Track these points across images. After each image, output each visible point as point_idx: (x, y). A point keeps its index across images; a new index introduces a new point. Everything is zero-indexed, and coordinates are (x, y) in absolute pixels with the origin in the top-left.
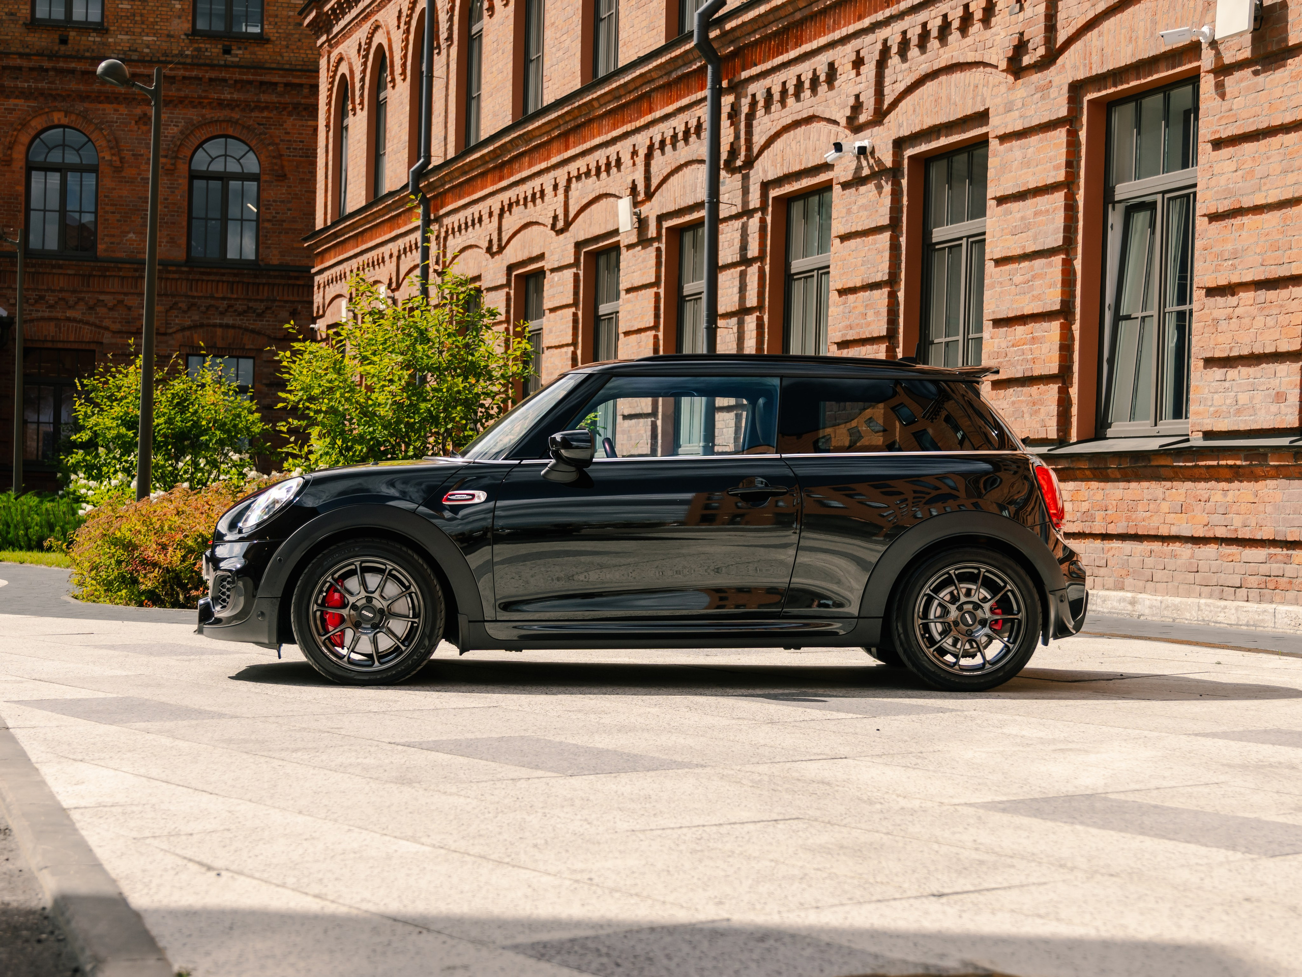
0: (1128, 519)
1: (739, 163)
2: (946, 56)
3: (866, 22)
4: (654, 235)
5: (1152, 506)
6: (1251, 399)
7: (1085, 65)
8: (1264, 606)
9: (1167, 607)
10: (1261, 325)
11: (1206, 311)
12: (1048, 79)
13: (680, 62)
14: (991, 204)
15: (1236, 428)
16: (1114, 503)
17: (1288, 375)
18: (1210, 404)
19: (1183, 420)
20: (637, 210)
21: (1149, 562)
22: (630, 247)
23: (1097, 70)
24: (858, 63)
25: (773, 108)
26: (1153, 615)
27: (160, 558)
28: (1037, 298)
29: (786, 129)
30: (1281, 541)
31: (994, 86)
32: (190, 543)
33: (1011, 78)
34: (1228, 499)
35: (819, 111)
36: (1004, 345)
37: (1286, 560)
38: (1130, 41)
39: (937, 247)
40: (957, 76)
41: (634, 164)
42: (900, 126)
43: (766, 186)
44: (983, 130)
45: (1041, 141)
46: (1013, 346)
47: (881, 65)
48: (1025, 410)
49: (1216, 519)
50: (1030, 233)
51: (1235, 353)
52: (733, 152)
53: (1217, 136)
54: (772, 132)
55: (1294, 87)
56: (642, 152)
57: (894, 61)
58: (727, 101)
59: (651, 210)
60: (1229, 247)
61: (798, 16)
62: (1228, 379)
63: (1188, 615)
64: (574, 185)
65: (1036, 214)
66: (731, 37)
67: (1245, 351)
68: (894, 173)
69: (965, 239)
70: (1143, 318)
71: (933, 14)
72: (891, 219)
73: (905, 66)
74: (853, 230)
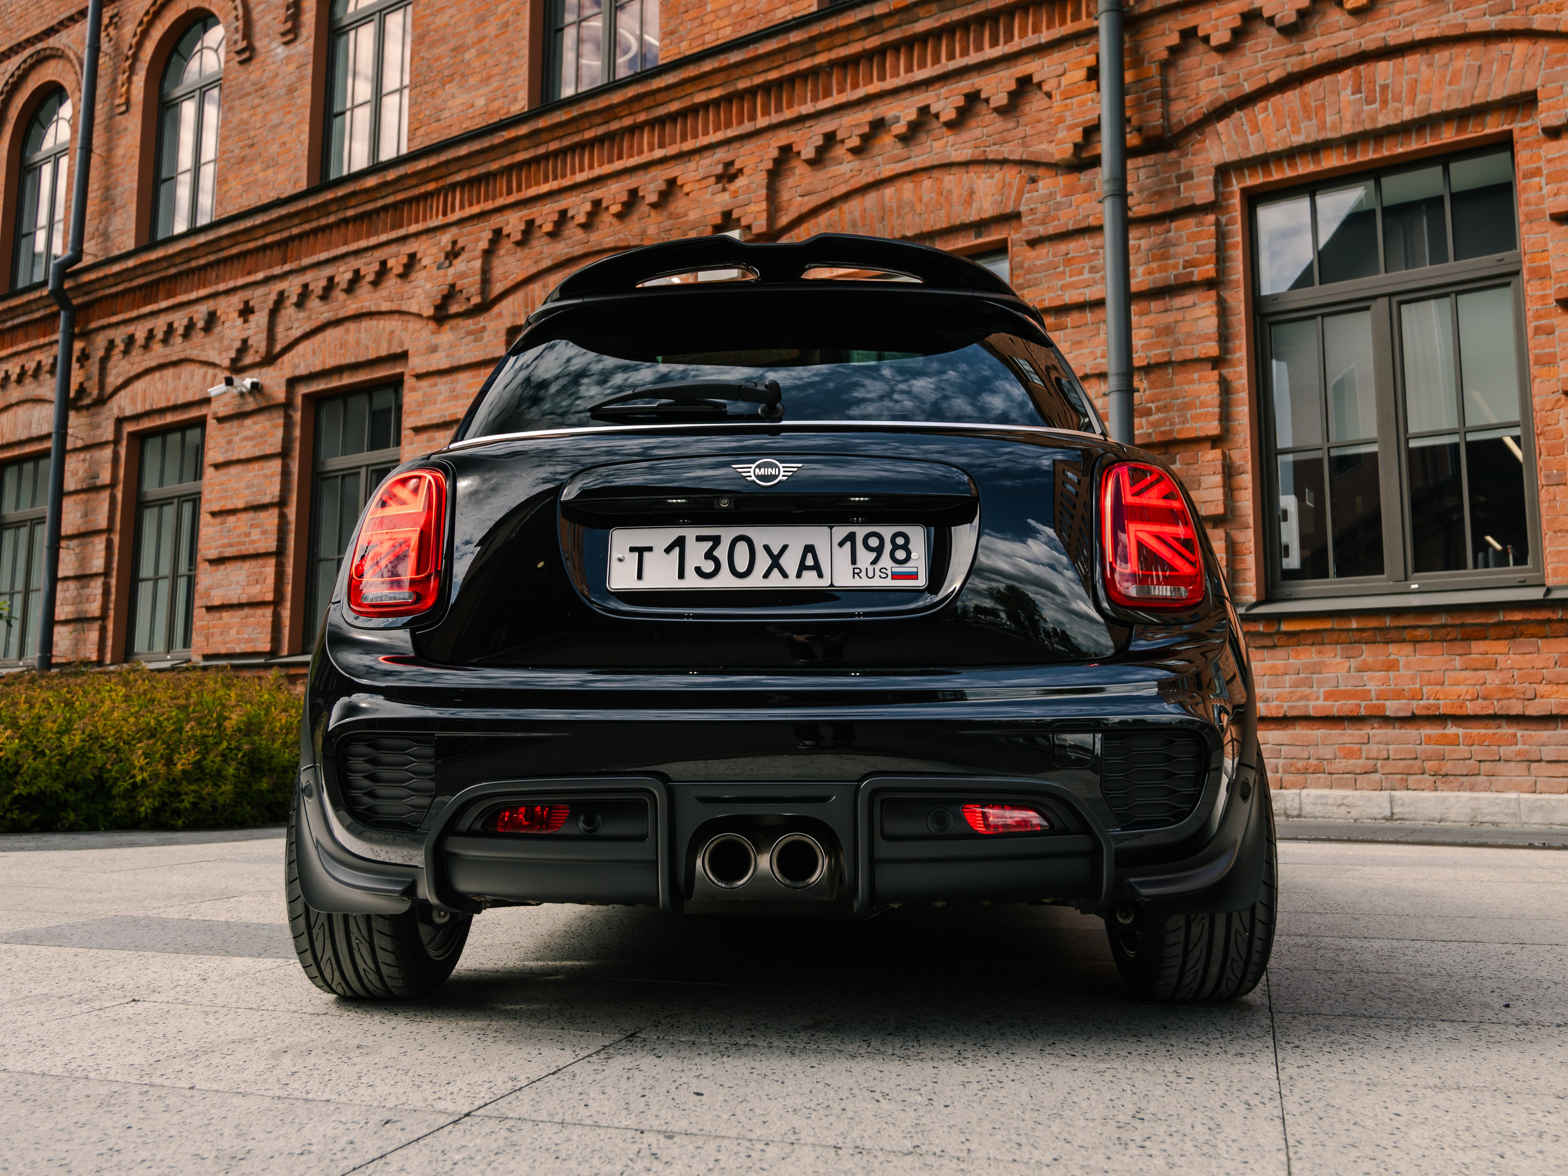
1: (87, 401)
2: (354, 306)
3: (260, 276)
12: (481, 324)
13: (20, 311)
14: (406, 433)
24: (246, 312)
25: (134, 353)
29: (149, 371)
31: (415, 331)
33: (432, 326)
35: (194, 353)
39: (329, 475)
40: (366, 324)
42: (297, 366)
43: (120, 422)
44: (398, 370)
47: (274, 313)
52: (82, 391)
54: (133, 373)
57: (289, 311)
58: (78, 346)
61: (173, 271)
66: (87, 288)
68: (287, 406)
71: (342, 269)
72: (283, 447)
73: (302, 315)
74: (235, 458)
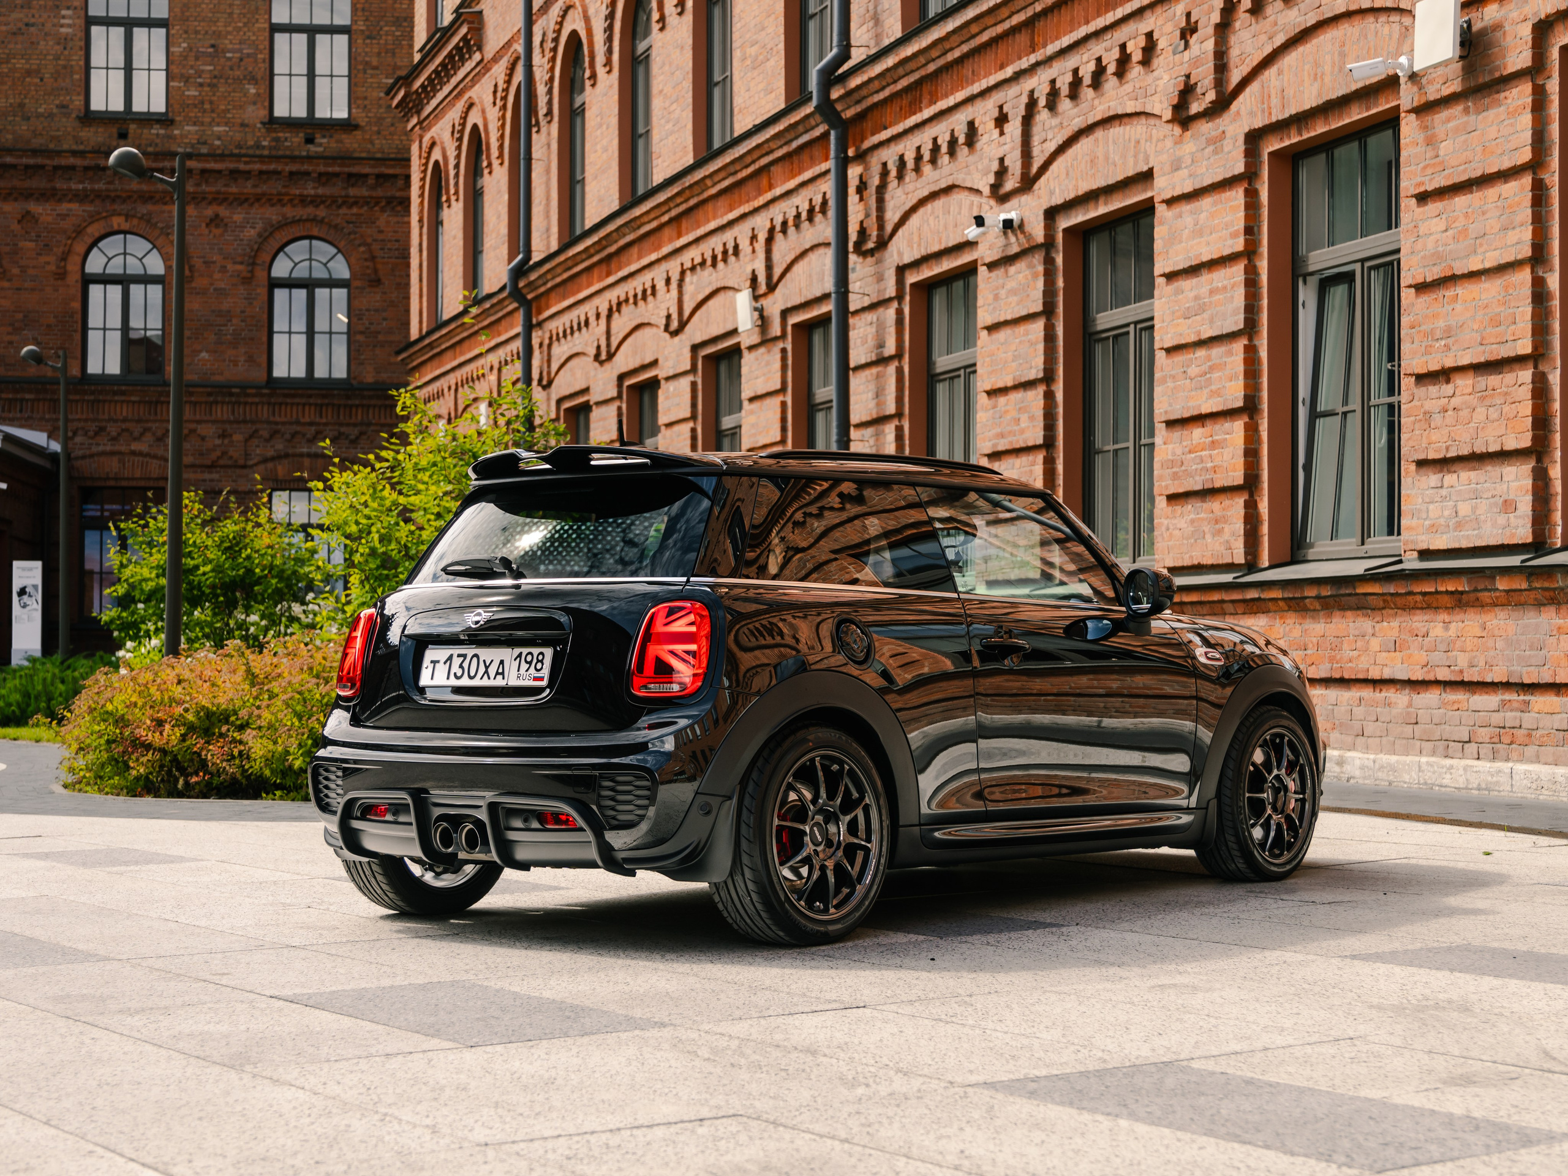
0: (1332, 660)
1: (870, 245)
2: (1101, 108)
3: (1009, 72)
4: (779, 333)
5: (1359, 644)
6: (1474, 509)
7: (1263, 111)
8: (1499, 765)
9: (1382, 767)
10: (1483, 417)
11: (1415, 403)
12: (1221, 129)
13: (801, 128)
14: (1160, 281)
15: (1456, 545)
16: (1315, 640)
17: (1517, 479)
18: (1424, 516)
19: (1394, 537)
20: (758, 305)
21: (1359, 711)
22: (751, 348)
23: (1277, 115)
24: (1001, 120)
25: (907, 179)
26: (1365, 778)
27: (154, 738)
28: (1216, 393)
29: (922, 202)
30: (1516, 684)
31: (1158, 140)
32: (191, 717)
33: (1177, 130)
34: (1450, 633)
35: (959, 179)
36: (1179, 451)
37: (1523, 707)
38: (1315, 79)
39: (1101, 336)
40: (1116, 131)
41: (754, 251)
42: (1052, 193)
43: (901, 270)
44: (1149, 194)
45: (1215, 204)
46: (1190, 452)
47: (1028, 121)
48: (1206, 529)
49: (1437, 657)
50: (1206, 315)
51: (1452, 454)
52: (863, 232)
53: (1422, 189)
54: (907, 206)
55: (1512, 125)
56: (762, 237)
57: (1043, 116)
58: (854, 172)
59: (774, 305)
60: (1441, 324)
61: (932, 67)
62: (1446, 484)
63: (1406, 778)
64: (688, 278)
65: (1212, 292)
66: (856, 96)
67: (1465, 451)
68: (1047, 248)
69: (1132, 328)
70: (1345, 414)
71: (1085, 57)
72: (1045, 304)
73: (1055, 122)
74: (1002, 319)
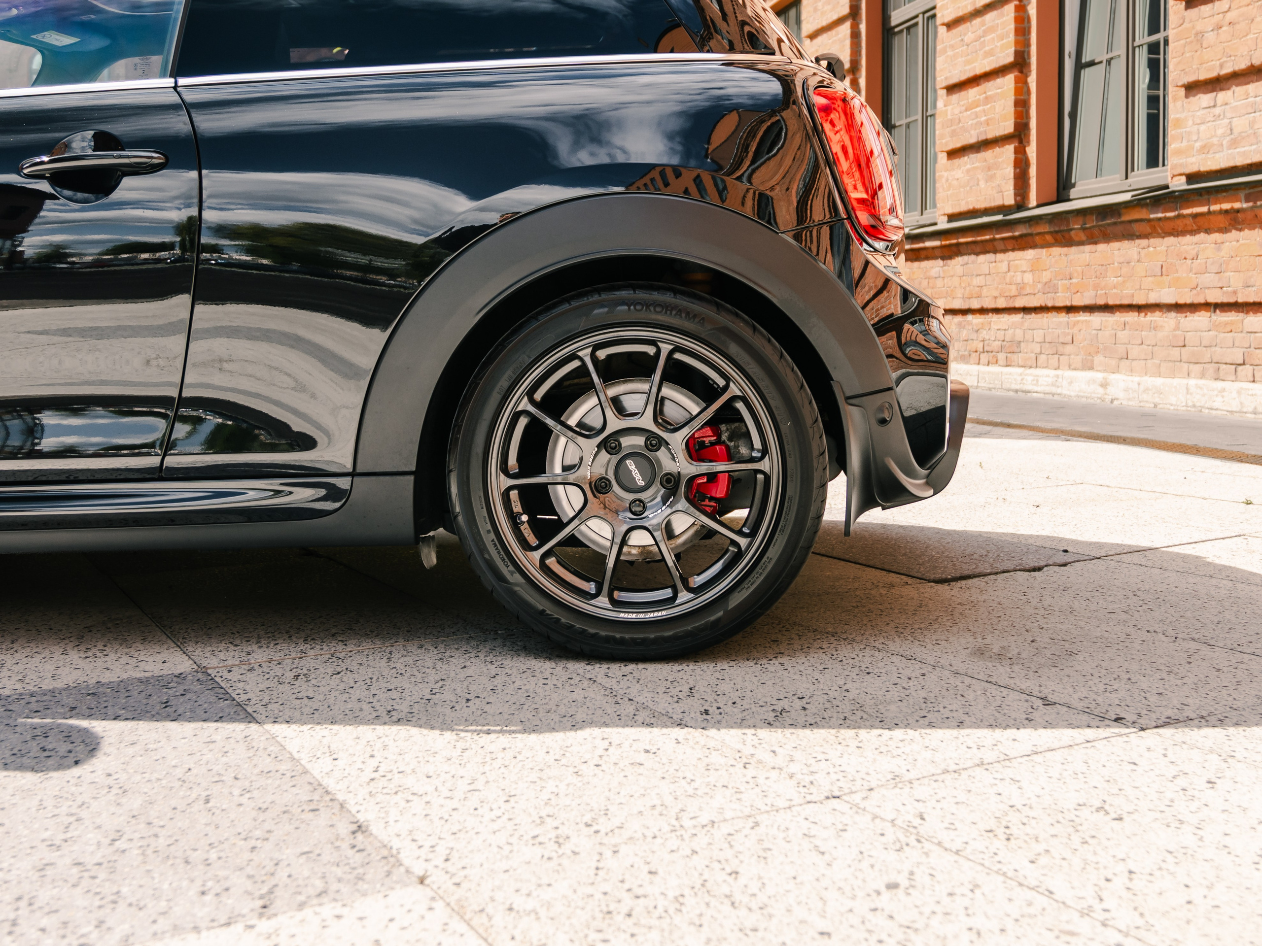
0: (1096, 287)
5: (1125, 270)
9: (1146, 390)
11: (1186, 25)
16: (1079, 269)
18: (1195, 138)
19: (1160, 168)
21: (1123, 335)
26: (1129, 399)
28: (990, 54)
34: (1222, 253)
36: (957, 111)
39: (896, 30)
46: (966, 110)
48: (980, 177)
49: (1208, 279)
51: (1227, 70)
62: (1219, 102)
63: (1173, 400)
67: (1242, 66)
69: (921, 16)
70: (1109, 61)
